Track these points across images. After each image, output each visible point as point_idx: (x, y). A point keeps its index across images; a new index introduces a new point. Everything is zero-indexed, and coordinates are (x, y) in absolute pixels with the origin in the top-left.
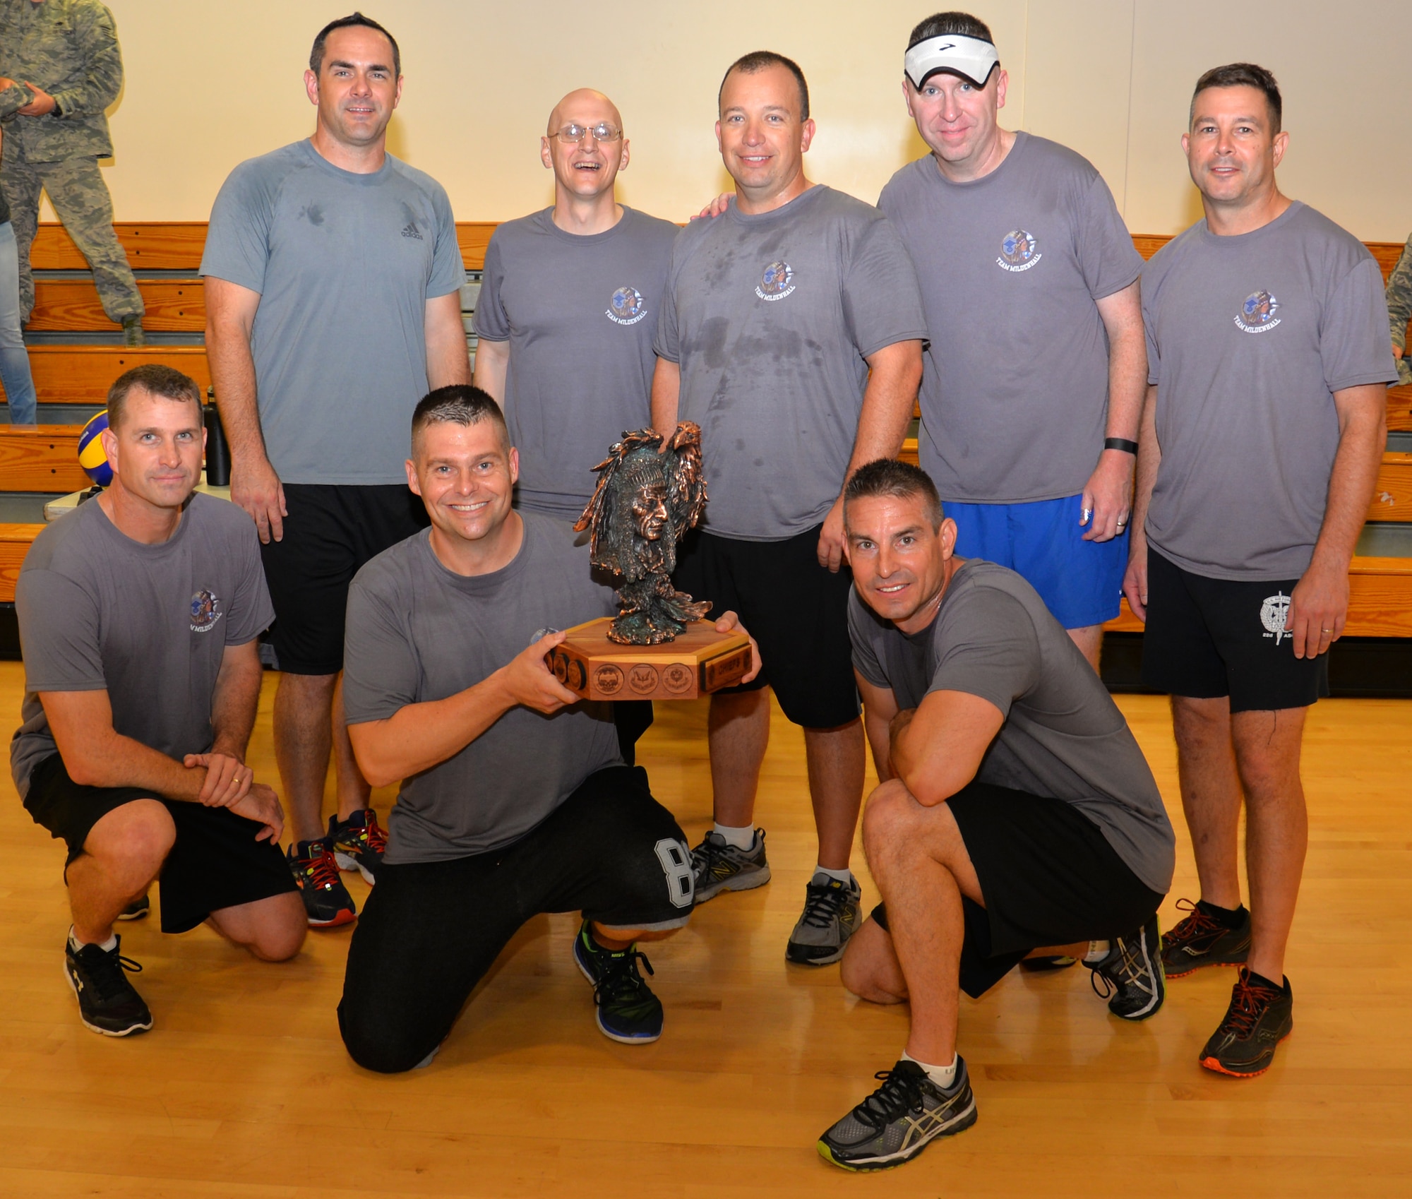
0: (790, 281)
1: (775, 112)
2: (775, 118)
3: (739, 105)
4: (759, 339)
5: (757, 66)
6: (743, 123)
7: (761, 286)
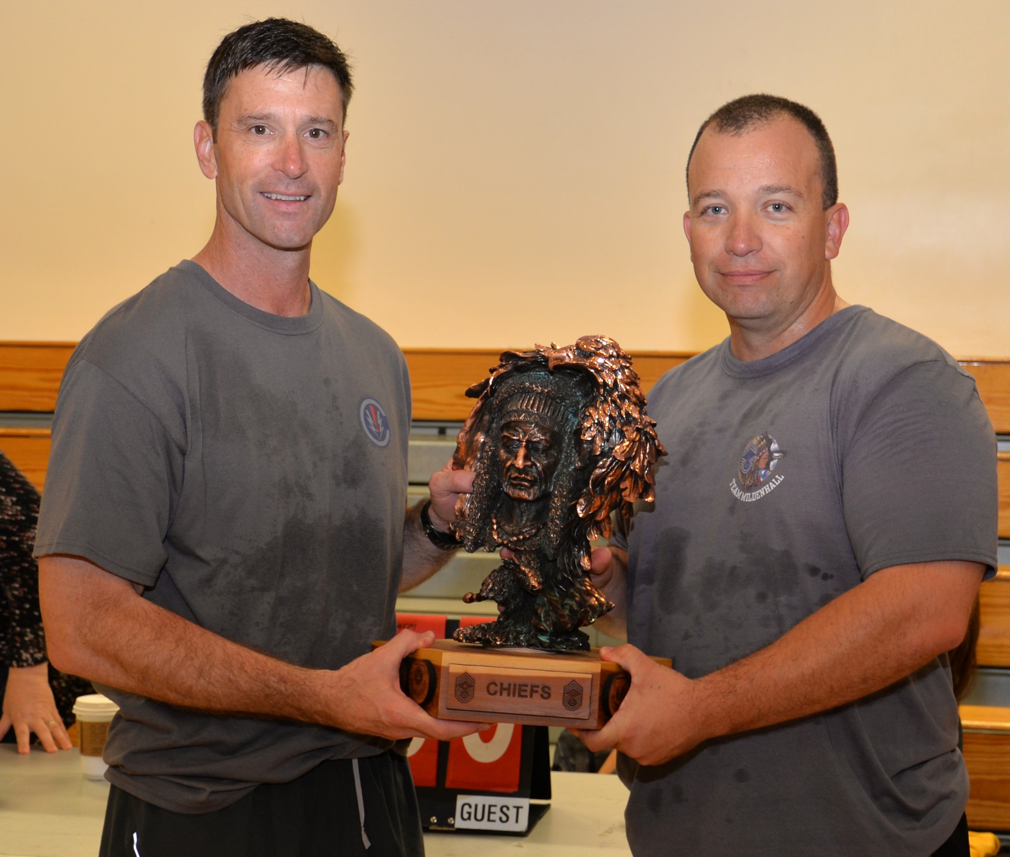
0: (777, 466)
1: (779, 197)
2: (778, 207)
3: (716, 187)
4: (734, 568)
5: (746, 123)
6: (725, 217)
7: (737, 477)
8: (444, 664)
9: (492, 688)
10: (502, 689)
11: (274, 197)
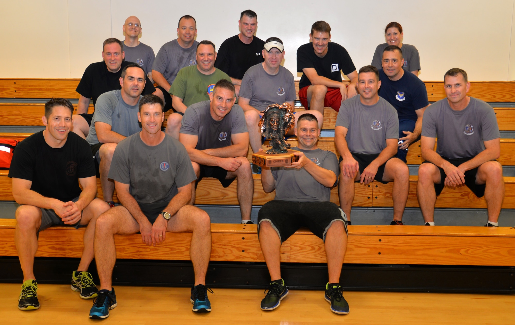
8: (266, 158)
9: (274, 162)
10: (276, 161)
11: (150, 125)
